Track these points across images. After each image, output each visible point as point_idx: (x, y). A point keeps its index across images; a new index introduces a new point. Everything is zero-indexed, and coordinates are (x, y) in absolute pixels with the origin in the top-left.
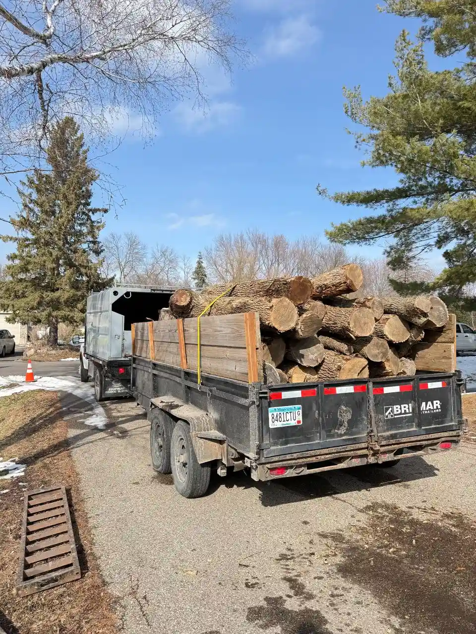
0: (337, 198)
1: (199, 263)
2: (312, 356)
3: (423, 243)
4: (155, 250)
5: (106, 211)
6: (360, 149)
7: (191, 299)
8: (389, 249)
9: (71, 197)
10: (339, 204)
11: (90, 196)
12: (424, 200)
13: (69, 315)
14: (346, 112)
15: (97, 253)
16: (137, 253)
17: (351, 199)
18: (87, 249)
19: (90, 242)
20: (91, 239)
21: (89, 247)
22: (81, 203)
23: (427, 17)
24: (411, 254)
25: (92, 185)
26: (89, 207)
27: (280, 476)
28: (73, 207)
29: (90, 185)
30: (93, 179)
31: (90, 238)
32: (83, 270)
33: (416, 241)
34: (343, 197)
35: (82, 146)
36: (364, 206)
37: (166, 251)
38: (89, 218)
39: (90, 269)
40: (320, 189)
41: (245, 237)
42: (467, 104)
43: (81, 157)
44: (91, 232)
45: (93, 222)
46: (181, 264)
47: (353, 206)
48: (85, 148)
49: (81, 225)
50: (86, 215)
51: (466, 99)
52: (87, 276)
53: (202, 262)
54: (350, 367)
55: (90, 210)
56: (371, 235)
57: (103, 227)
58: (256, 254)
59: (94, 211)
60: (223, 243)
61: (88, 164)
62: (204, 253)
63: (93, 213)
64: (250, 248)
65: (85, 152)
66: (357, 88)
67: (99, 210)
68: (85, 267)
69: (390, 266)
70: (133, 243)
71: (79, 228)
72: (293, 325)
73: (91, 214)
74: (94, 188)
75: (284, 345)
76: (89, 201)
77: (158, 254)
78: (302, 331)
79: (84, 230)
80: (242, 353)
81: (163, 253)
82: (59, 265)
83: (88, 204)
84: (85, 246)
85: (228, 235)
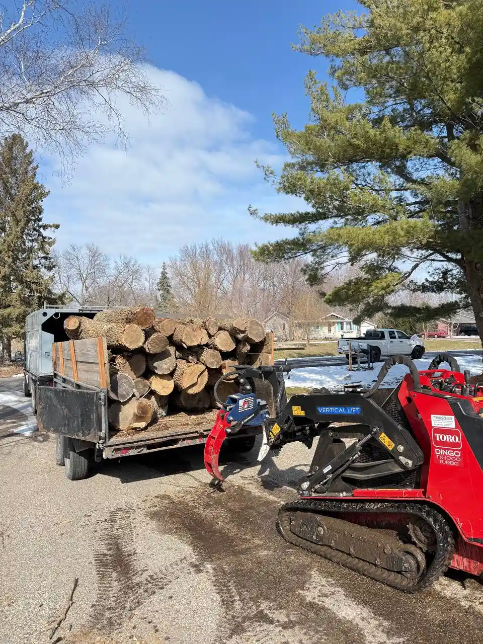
0: (267, 218)
1: (164, 274)
2: (165, 366)
3: (333, 262)
4: (118, 261)
5: (57, 227)
6: (268, 181)
7: (80, 324)
8: (305, 268)
9: (20, 214)
10: (269, 224)
11: (40, 212)
12: (343, 220)
13: (19, 332)
14: (277, 137)
15: (50, 268)
16: (98, 264)
17: (280, 219)
18: (39, 265)
19: (42, 258)
20: (43, 255)
21: (40, 263)
22: (31, 220)
23: (334, 58)
24: (323, 272)
25: (42, 201)
26: (40, 223)
27: (124, 455)
28: (22, 224)
29: (40, 201)
30: (42, 195)
31: (41, 254)
32: (34, 287)
33: (327, 260)
34: (272, 217)
35: (30, 163)
36: (291, 226)
37: (129, 262)
38: (40, 234)
39: (41, 285)
40: (252, 209)
41: (211, 247)
42: (357, 142)
43: (30, 174)
44: (42, 248)
45: (44, 238)
46: (146, 275)
47: (281, 226)
48: (34, 165)
49: (32, 241)
50: (38, 231)
51: (356, 137)
52: (37, 292)
53: (166, 273)
54: (191, 371)
55: (40, 227)
56: (290, 255)
57: (54, 243)
58: (221, 264)
59: (45, 227)
60: (187, 253)
61: (38, 179)
62: (168, 262)
63: (44, 229)
64: (215, 258)
65: (35, 169)
66: (284, 115)
67: (50, 226)
68: (36, 284)
69: (308, 282)
70: (94, 255)
71: (30, 244)
72: (140, 344)
73: (41, 230)
74: (45, 203)
75: (144, 359)
76: (40, 217)
77: (122, 266)
78: (148, 348)
79: (35, 246)
80: (96, 367)
81: (127, 265)
82: (10, 282)
83: (40, 220)
84: (36, 262)
85: (193, 245)
